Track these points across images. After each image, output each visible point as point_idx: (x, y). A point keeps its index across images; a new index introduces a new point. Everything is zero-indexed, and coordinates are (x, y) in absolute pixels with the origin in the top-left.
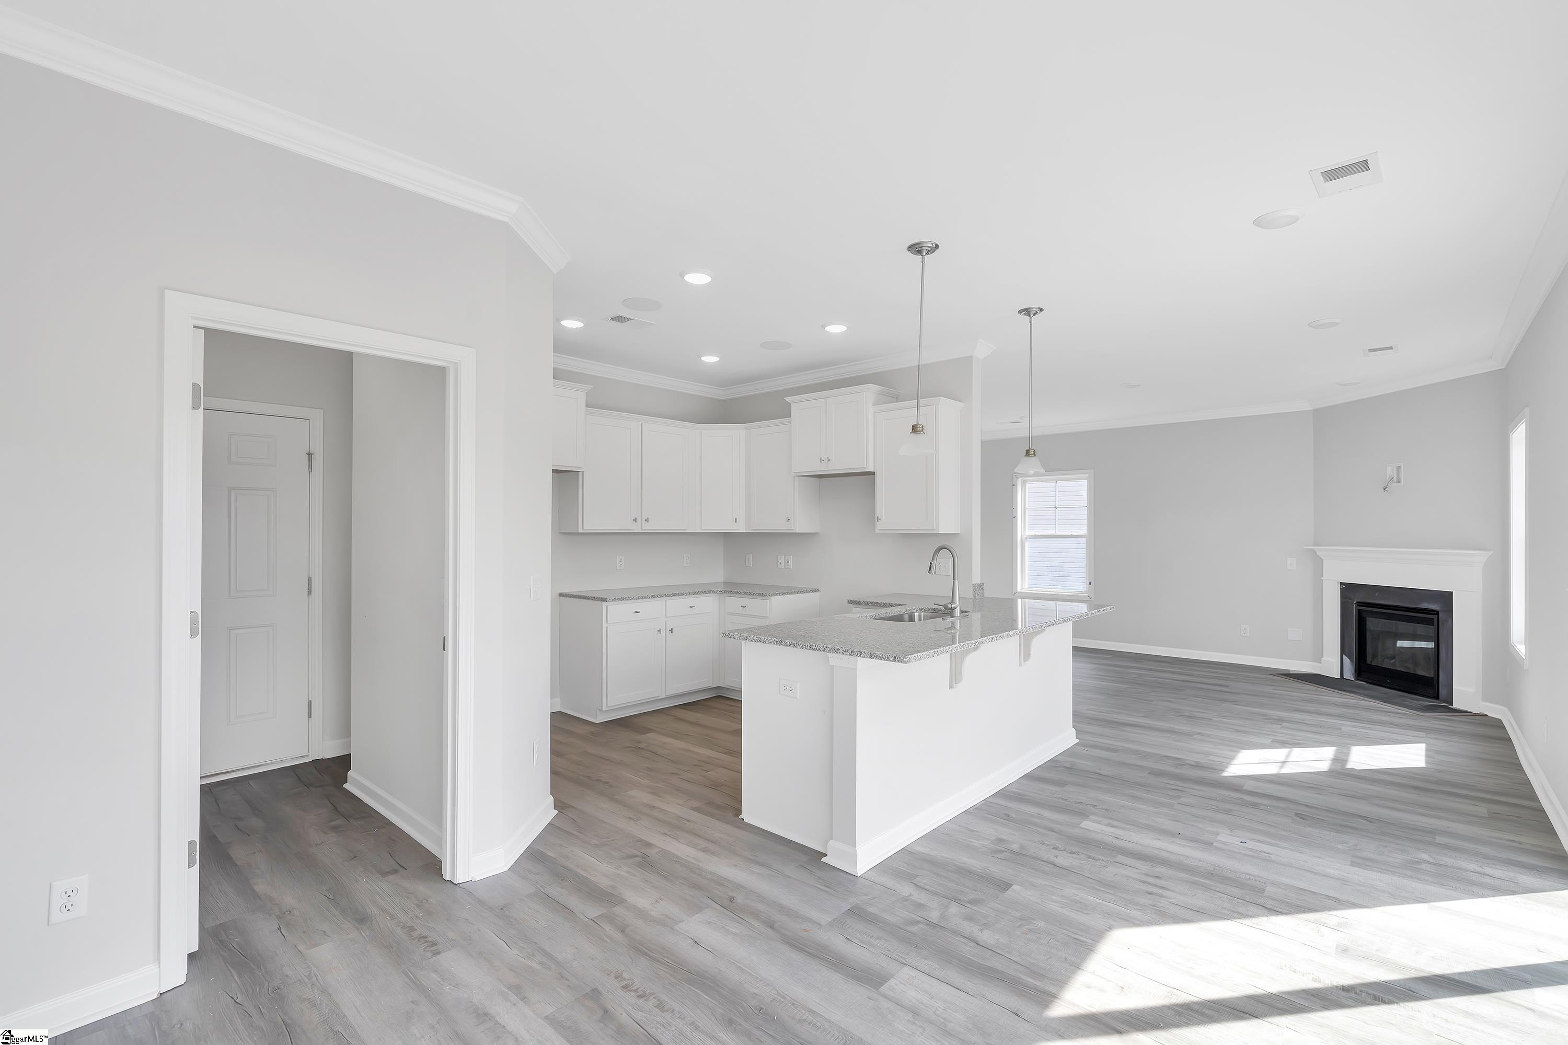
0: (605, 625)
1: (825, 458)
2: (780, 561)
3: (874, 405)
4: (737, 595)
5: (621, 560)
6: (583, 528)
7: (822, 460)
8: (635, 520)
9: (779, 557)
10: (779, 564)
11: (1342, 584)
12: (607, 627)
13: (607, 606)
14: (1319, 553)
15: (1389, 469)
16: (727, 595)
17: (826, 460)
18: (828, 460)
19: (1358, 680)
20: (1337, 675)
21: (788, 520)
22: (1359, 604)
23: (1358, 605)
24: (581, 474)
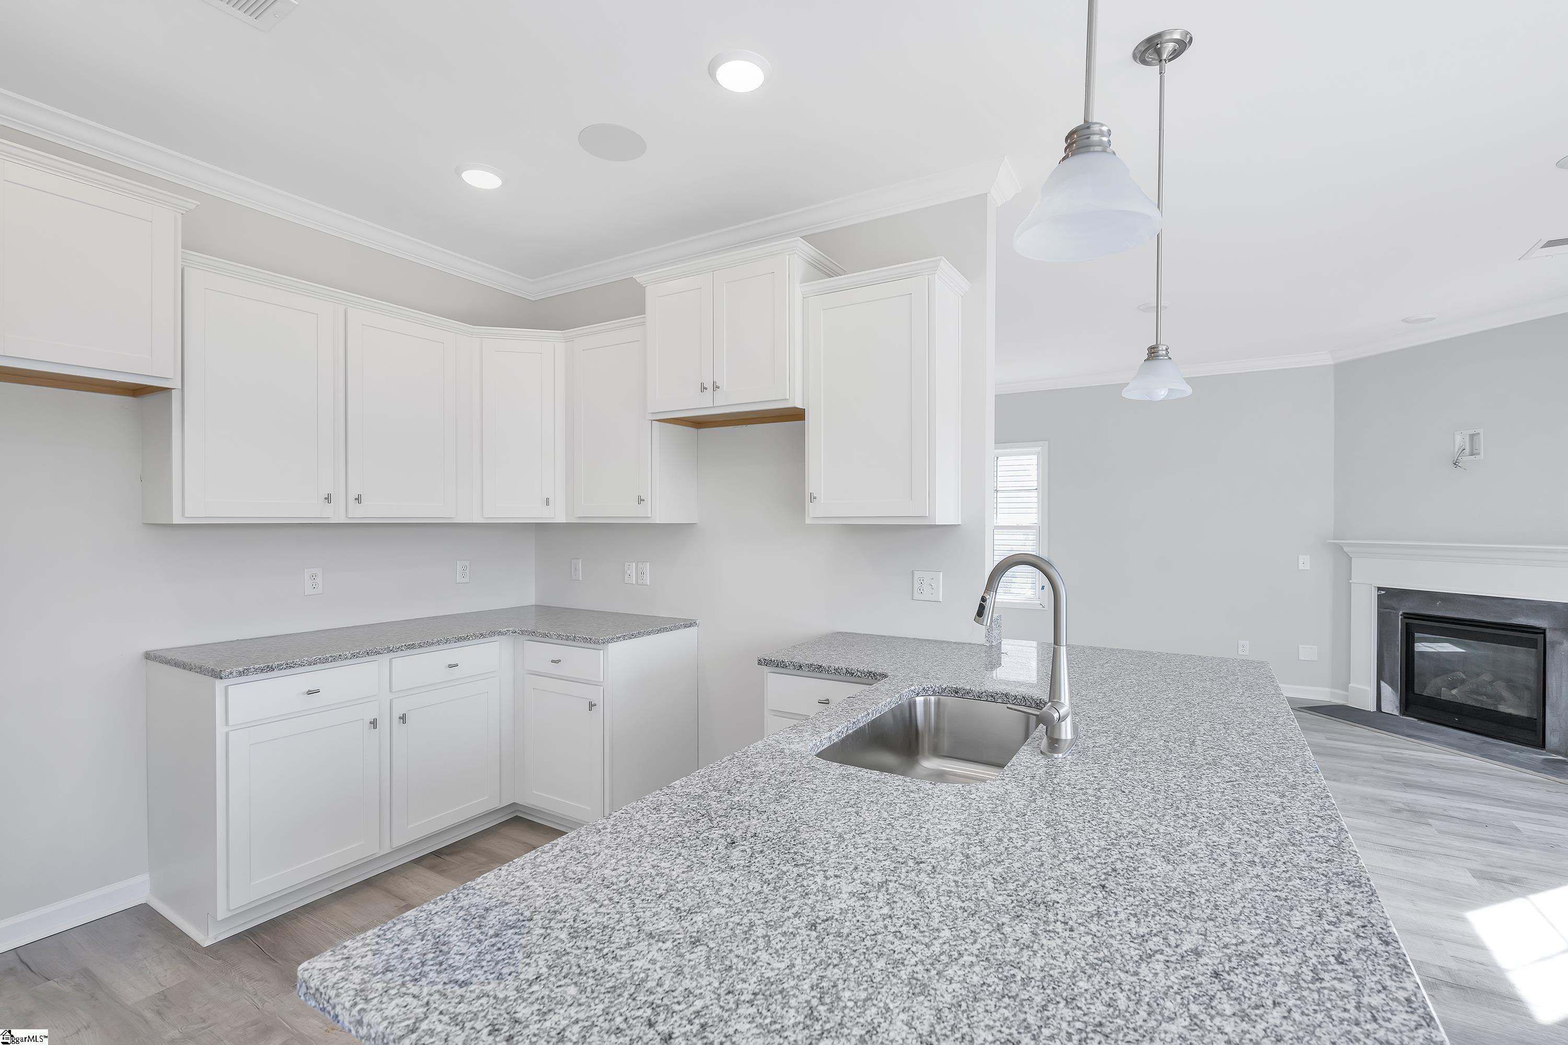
0: (220, 730)
1: (709, 385)
2: (629, 572)
3: (803, 281)
4: (543, 639)
5: (313, 577)
6: (183, 515)
7: (703, 388)
8: (328, 499)
9: (627, 564)
10: (627, 576)
11: (1379, 589)
12: (227, 734)
13: (226, 688)
14: (1345, 549)
15: (1458, 438)
16: (528, 638)
17: (710, 387)
18: (716, 387)
19: (1404, 715)
20: (1372, 708)
21: (641, 500)
22: (1406, 616)
23: (1405, 618)
24: (175, 395)
